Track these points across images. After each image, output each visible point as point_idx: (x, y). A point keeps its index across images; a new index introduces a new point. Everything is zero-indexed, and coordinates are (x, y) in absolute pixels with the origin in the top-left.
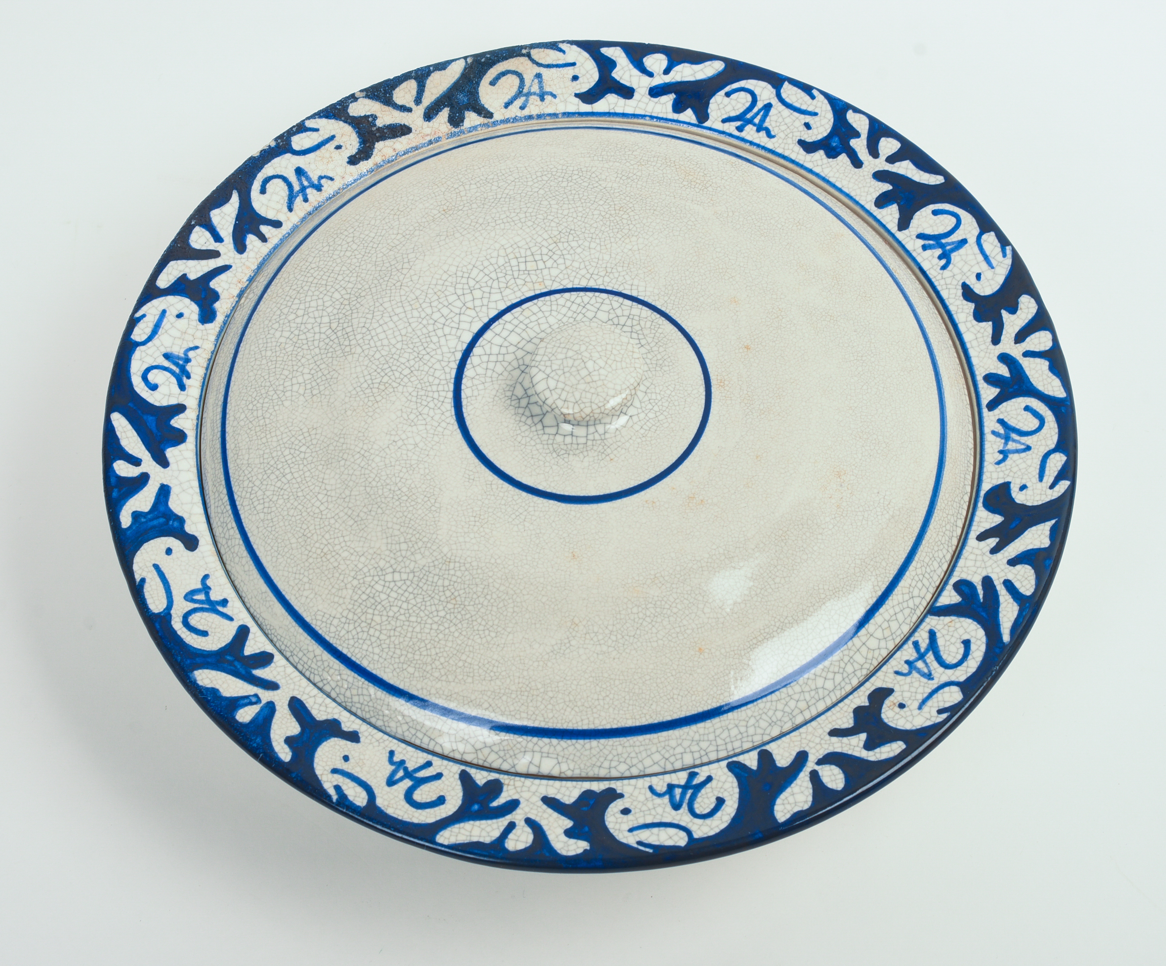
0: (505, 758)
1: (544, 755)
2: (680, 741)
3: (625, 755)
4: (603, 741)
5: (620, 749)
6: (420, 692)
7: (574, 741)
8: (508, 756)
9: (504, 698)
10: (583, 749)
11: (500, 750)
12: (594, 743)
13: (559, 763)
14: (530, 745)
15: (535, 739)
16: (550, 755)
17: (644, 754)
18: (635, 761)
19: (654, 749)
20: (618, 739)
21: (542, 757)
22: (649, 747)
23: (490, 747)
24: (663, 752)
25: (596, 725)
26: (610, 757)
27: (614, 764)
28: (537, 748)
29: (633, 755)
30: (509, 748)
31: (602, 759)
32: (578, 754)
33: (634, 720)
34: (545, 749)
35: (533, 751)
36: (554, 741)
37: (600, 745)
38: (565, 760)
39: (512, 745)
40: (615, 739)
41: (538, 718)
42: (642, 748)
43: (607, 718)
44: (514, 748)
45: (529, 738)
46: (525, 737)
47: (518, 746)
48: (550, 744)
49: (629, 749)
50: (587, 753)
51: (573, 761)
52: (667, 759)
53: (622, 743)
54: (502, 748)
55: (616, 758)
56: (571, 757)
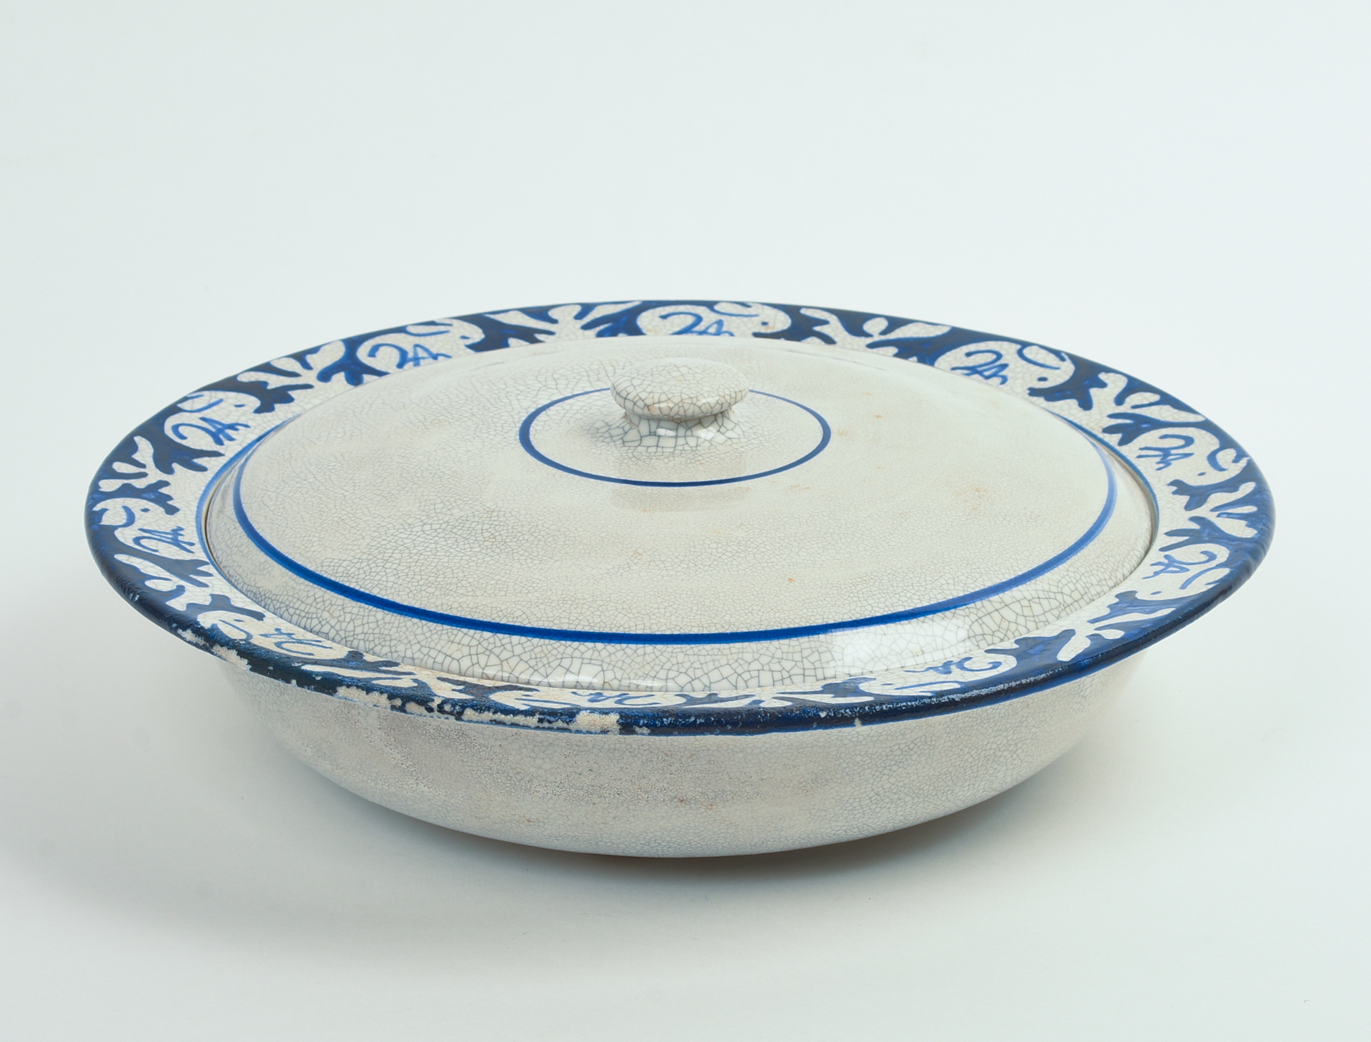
0: (536, 668)
1: (585, 661)
2: (756, 656)
3: (687, 665)
4: (659, 647)
5: (681, 657)
6: (440, 608)
7: (624, 646)
8: (540, 664)
9: (542, 606)
10: (635, 655)
11: (531, 658)
12: (649, 648)
13: (603, 671)
14: (569, 651)
15: (576, 644)
16: (592, 662)
17: (711, 666)
18: (699, 673)
19: (724, 661)
20: (679, 646)
21: (582, 663)
22: (717, 657)
23: (519, 656)
24: (735, 665)
25: (653, 631)
26: (668, 666)
27: (672, 674)
28: (577, 654)
29: (697, 665)
30: (543, 655)
31: (657, 668)
32: (628, 661)
33: (701, 628)
34: (588, 655)
35: (572, 658)
36: (600, 645)
37: (655, 650)
38: (611, 667)
39: (546, 652)
40: (675, 646)
41: (582, 622)
42: (708, 658)
43: (668, 624)
44: (549, 655)
45: (569, 643)
46: (563, 642)
47: (555, 652)
48: (594, 649)
49: (692, 658)
50: (640, 659)
51: (621, 669)
52: (739, 675)
53: (684, 650)
54: (533, 656)
55: (675, 668)
56: (619, 664)
